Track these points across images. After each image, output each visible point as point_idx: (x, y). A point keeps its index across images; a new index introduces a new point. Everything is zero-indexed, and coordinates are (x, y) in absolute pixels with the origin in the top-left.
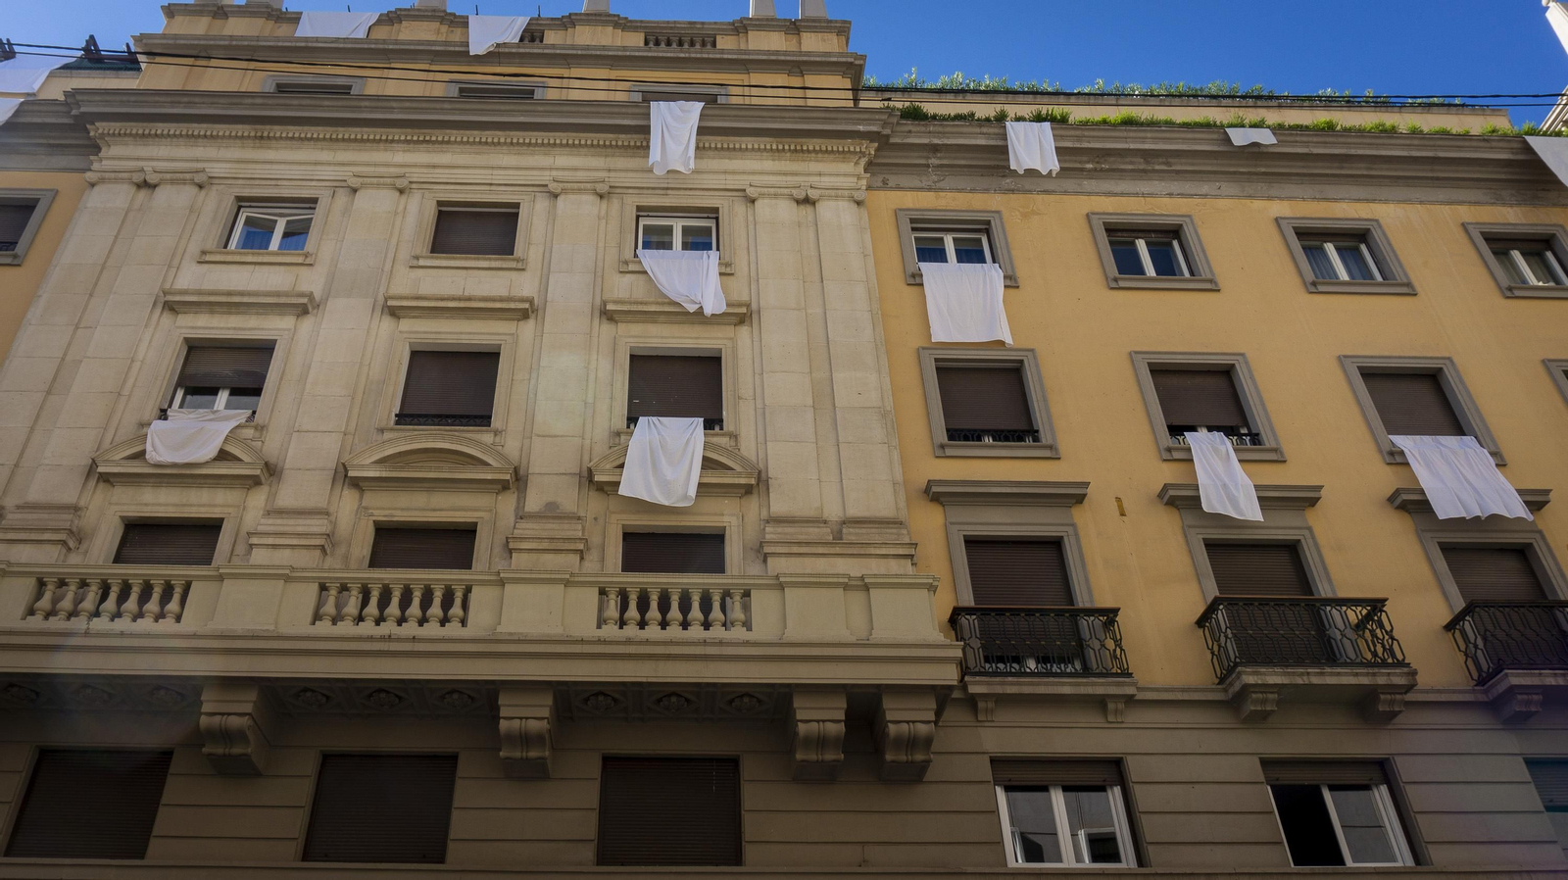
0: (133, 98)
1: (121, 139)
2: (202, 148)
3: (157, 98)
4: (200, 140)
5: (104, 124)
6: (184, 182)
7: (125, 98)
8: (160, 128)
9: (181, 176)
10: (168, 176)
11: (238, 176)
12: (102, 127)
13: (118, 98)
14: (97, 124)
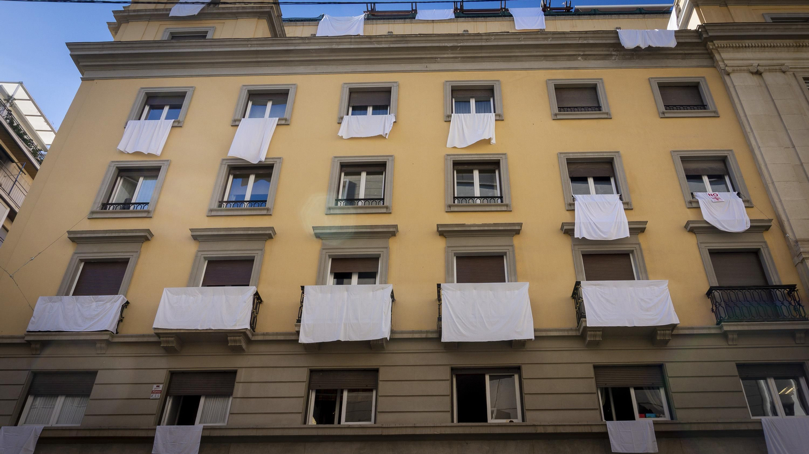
0: (735, 28)
1: (727, 49)
2: (767, 53)
3: (748, 27)
4: (767, 49)
5: (718, 42)
6: (775, 70)
7: (731, 28)
8: (747, 42)
9: (774, 67)
10: (767, 68)
11: (797, 67)
12: (717, 43)
13: (728, 28)
14: (714, 42)
